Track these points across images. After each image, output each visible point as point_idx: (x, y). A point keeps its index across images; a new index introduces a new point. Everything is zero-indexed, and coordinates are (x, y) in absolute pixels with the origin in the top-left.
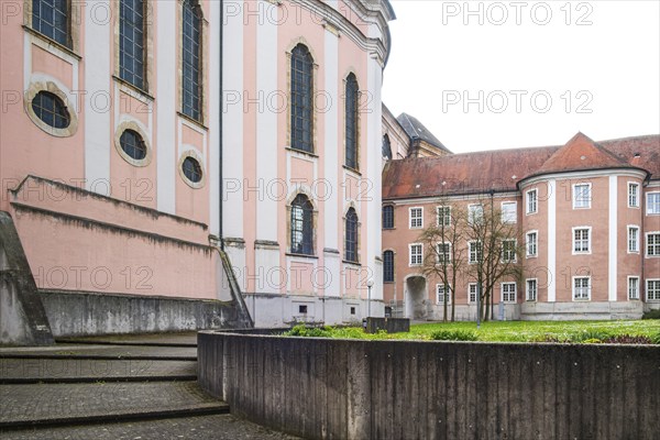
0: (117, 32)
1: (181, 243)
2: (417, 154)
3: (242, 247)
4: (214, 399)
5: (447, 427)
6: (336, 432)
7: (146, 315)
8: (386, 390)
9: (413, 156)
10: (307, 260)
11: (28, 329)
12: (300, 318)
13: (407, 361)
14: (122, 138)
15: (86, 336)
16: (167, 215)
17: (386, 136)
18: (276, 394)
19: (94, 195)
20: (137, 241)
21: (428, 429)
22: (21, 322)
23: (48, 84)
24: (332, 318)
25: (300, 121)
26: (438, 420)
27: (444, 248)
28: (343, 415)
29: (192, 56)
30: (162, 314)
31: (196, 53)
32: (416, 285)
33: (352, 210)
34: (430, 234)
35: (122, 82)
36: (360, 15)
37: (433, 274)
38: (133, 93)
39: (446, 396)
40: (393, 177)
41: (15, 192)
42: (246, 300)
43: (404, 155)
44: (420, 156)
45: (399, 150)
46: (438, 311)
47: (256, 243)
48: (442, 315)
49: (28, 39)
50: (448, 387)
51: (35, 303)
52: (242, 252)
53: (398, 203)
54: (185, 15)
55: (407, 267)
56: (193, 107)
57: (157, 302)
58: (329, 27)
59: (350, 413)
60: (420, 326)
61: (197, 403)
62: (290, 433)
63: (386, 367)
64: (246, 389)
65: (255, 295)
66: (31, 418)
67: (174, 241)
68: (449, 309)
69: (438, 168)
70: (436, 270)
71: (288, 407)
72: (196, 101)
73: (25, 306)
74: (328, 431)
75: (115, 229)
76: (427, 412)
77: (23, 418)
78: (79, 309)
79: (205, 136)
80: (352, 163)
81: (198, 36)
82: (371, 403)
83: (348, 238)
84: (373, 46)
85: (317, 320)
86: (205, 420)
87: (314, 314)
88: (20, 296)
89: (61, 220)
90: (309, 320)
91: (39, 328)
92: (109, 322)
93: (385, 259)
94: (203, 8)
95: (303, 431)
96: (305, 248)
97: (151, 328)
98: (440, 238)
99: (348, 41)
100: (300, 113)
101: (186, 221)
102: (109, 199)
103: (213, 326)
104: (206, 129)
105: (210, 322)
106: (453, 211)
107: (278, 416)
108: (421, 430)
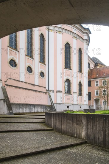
0: (26, 45)
1: (40, 92)
2: (97, 67)
3: (54, 92)
4: (50, 127)
5: (106, 134)
6: (79, 135)
7: (32, 108)
8: (91, 125)
9: (96, 68)
10: (69, 95)
11: (8, 112)
12: (67, 109)
13: (96, 119)
14: (27, 68)
15: (20, 113)
16: (37, 85)
17: (89, 63)
18: (64, 126)
19: (21, 82)
20: (30, 91)
21: (101, 135)
22: (7, 110)
23: (12, 58)
24: (75, 109)
25: (67, 61)
26: (104, 133)
27: (104, 91)
28: (80, 131)
29: (42, 48)
30: (36, 108)
31: (43, 47)
32: (97, 101)
33: (80, 82)
34: (101, 87)
35: (27, 56)
36: (82, 34)
37: (102, 98)
38: (29, 58)
39: (106, 127)
40: (91, 73)
41: (6, 82)
42: (54, 105)
43: (93, 67)
44: (98, 67)
45: (92, 66)
46: (103, 107)
47: (57, 91)
48: (104, 109)
49: (9, 49)
50: (106, 125)
51: (10, 106)
52: (54, 93)
53: (92, 80)
54: (41, 39)
55: (95, 96)
56: (42, 60)
57: (34, 105)
58: (74, 38)
59: (82, 131)
60: (98, 111)
61: (46, 128)
62: (67, 135)
63: (91, 120)
64: (57, 125)
65: (57, 104)
66: (13, 130)
67: (38, 91)
68: (106, 107)
69: (103, 70)
70: (102, 97)
71: (67, 129)
72: (43, 59)
73: (8, 106)
74: (77, 135)
75: (26, 89)
76: (101, 131)
77: (11, 130)
78: (18, 107)
79: (45, 67)
80: (80, 71)
81: (44, 44)
82: (87, 129)
83: (79, 89)
84: (85, 41)
85: (71, 110)
86: (48, 132)
87: (71, 108)
88: (7, 104)
89: (15, 88)
90: (69, 110)
91: (11, 111)
92: (24, 110)
93: (89, 94)
94: (45, 37)
95: (71, 135)
96: (69, 92)
97: (33, 111)
98: (103, 88)
99: (79, 41)
100: (67, 59)
101: (41, 86)
102: (24, 82)
103: (47, 111)
104: (45, 65)
105: (46, 110)
106: (107, 81)
107: (65, 131)
108: (99, 135)
